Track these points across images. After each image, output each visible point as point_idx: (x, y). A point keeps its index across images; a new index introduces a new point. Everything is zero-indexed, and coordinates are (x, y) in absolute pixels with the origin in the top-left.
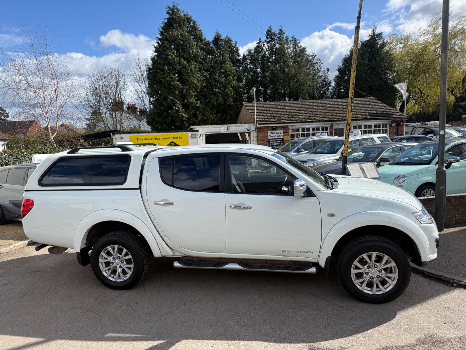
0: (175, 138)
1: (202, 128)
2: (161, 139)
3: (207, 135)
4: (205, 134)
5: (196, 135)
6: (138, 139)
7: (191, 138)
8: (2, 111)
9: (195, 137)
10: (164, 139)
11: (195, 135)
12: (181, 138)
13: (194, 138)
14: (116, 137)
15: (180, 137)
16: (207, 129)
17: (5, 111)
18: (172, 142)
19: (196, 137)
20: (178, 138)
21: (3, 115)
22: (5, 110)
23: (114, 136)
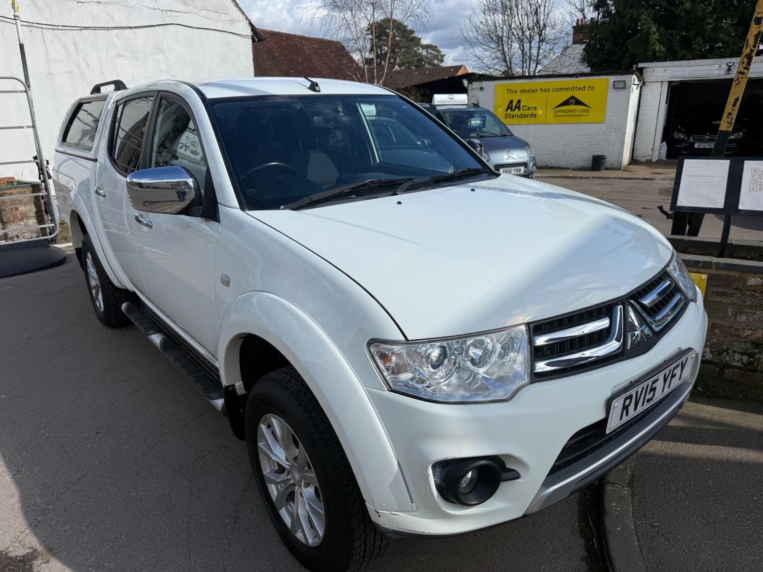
0: (579, 89)
1: (663, 67)
2: (551, 90)
3: (673, 84)
4: (670, 82)
5: (625, 81)
6: (509, 91)
7: (614, 88)
8: (436, 51)
9: (622, 86)
10: (558, 90)
11: (623, 83)
12: (593, 88)
13: (622, 88)
14: (473, 87)
15: (591, 86)
16: (676, 69)
17: (440, 52)
18: (572, 97)
19: (624, 88)
20: (587, 88)
21: (436, 57)
22: (440, 50)
23: (471, 85)
